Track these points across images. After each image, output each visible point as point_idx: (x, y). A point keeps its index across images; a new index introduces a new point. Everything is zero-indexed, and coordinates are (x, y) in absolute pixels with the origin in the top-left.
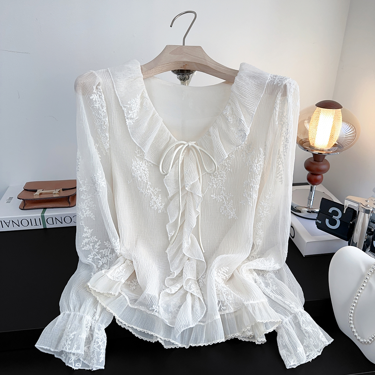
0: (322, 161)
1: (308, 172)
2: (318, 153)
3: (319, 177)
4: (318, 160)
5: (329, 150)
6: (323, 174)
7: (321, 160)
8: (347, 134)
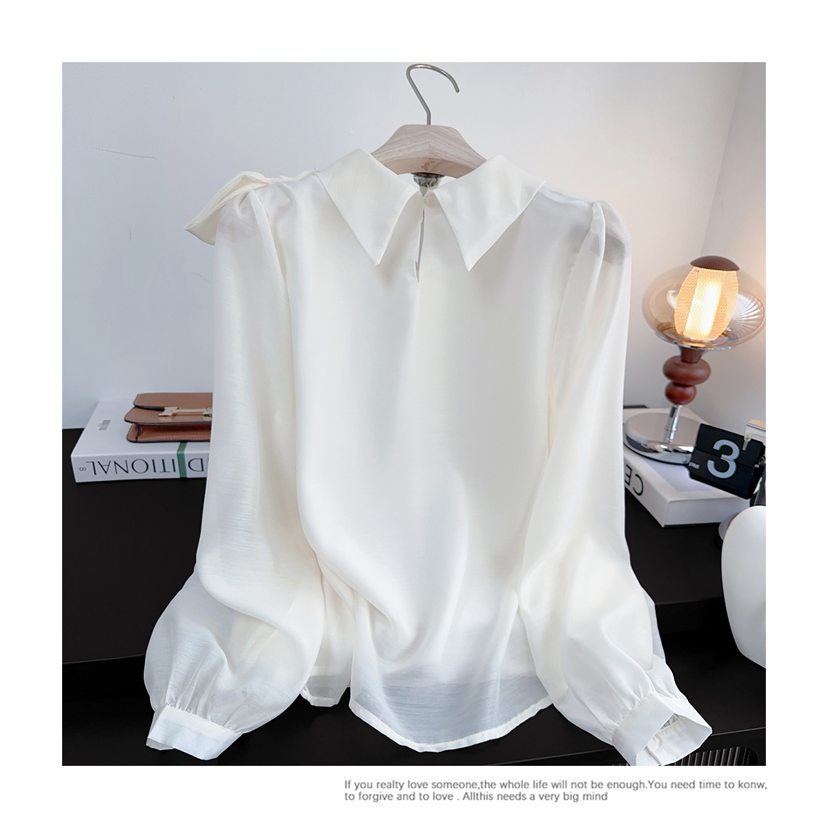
0: (696, 363)
1: (667, 381)
2: (692, 347)
3: (689, 391)
4: (688, 360)
6: (697, 386)
7: (695, 361)
8: (749, 315)
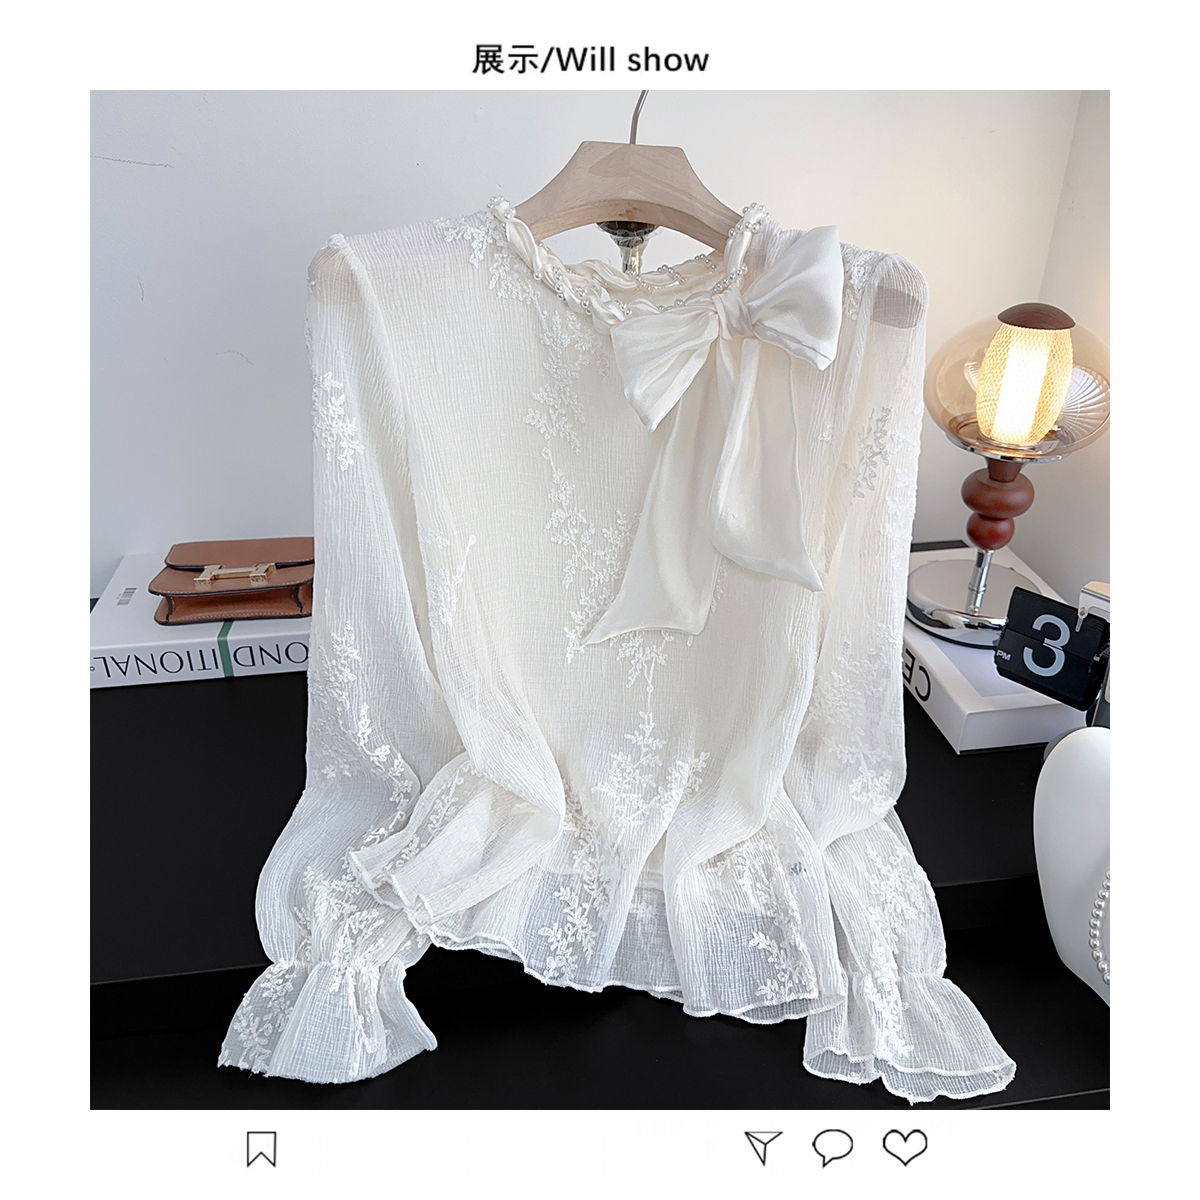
0: (1013, 481)
2: (1002, 457)
3: (1003, 526)
4: (1000, 479)
5: (1033, 449)
6: (1015, 518)
7: (1011, 478)
8: (1088, 403)
